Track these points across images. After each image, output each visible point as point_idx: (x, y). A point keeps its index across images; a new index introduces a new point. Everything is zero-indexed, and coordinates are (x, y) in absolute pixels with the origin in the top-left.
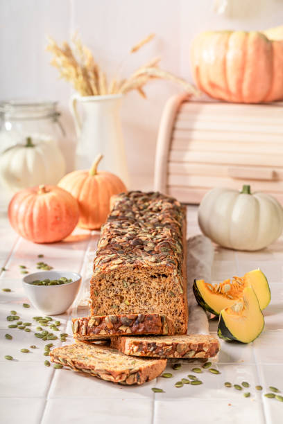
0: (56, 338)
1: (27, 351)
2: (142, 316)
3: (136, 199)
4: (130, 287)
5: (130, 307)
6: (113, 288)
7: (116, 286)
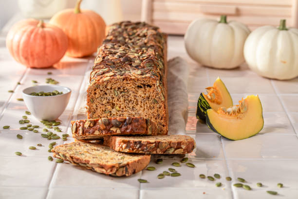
0: (59, 138)
1: (34, 149)
2: (129, 119)
3: (127, 27)
4: (121, 95)
5: (120, 112)
6: (105, 96)
7: (108, 95)
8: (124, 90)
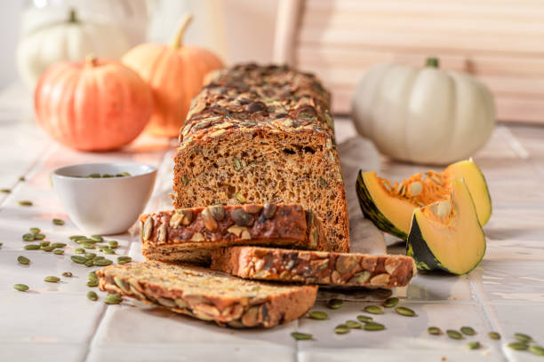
0: (109, 264)
1: (56, 281)
2: (271, 207)
4: (248, 168)
6: (215, 171)
7: (220, 168)
8: (255, 158)
